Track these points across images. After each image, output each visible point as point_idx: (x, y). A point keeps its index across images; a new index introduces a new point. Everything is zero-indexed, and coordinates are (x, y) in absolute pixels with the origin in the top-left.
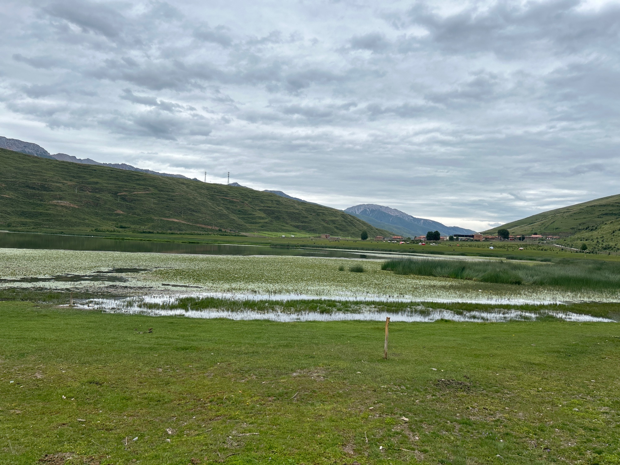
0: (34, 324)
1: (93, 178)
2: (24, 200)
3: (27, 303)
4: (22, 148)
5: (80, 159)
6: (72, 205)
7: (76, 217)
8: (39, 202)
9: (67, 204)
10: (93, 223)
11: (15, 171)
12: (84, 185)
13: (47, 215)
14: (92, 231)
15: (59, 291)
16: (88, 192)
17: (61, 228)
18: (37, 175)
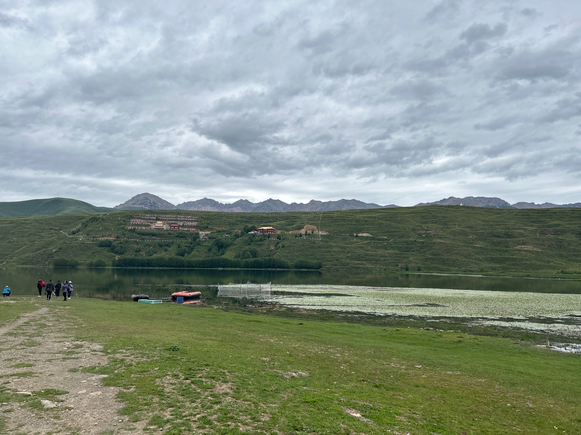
0: (517, 359)
1: (553, 221)
2: (492, 248)
3: (508, 341)
4: (487, 203)
5: (539, 205)
6: (535, 249)
7: (541, 260)
8: (505, 249)
9: (531, 249)
10: (558, 265)
11: (483, 223)
12: (545, 228)
13: (513, 259)
14: (558, 273)
15: (535, 332)
16: (549, 235)
17: (527, 271)
18: (501, 225)
